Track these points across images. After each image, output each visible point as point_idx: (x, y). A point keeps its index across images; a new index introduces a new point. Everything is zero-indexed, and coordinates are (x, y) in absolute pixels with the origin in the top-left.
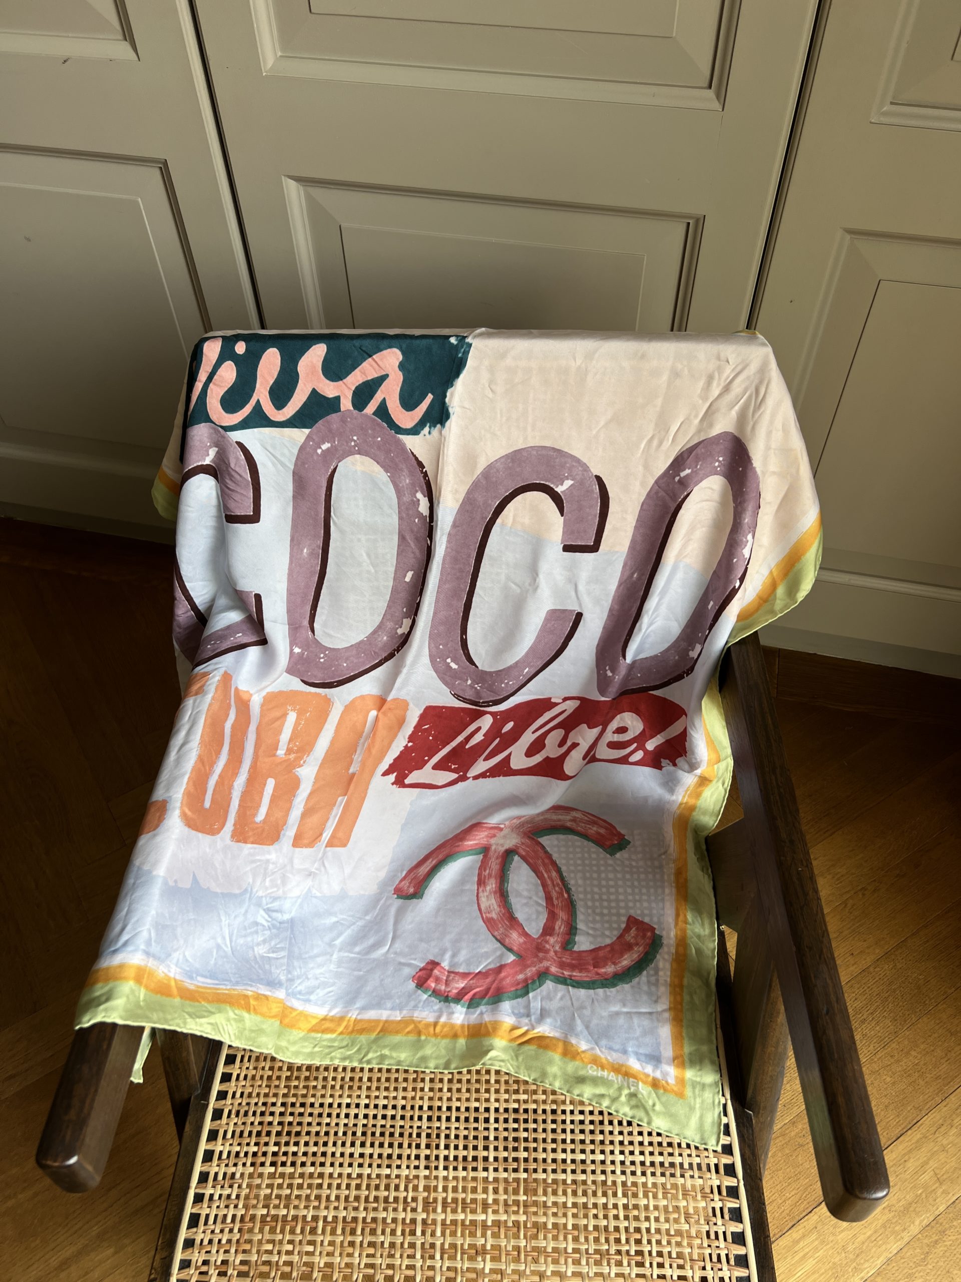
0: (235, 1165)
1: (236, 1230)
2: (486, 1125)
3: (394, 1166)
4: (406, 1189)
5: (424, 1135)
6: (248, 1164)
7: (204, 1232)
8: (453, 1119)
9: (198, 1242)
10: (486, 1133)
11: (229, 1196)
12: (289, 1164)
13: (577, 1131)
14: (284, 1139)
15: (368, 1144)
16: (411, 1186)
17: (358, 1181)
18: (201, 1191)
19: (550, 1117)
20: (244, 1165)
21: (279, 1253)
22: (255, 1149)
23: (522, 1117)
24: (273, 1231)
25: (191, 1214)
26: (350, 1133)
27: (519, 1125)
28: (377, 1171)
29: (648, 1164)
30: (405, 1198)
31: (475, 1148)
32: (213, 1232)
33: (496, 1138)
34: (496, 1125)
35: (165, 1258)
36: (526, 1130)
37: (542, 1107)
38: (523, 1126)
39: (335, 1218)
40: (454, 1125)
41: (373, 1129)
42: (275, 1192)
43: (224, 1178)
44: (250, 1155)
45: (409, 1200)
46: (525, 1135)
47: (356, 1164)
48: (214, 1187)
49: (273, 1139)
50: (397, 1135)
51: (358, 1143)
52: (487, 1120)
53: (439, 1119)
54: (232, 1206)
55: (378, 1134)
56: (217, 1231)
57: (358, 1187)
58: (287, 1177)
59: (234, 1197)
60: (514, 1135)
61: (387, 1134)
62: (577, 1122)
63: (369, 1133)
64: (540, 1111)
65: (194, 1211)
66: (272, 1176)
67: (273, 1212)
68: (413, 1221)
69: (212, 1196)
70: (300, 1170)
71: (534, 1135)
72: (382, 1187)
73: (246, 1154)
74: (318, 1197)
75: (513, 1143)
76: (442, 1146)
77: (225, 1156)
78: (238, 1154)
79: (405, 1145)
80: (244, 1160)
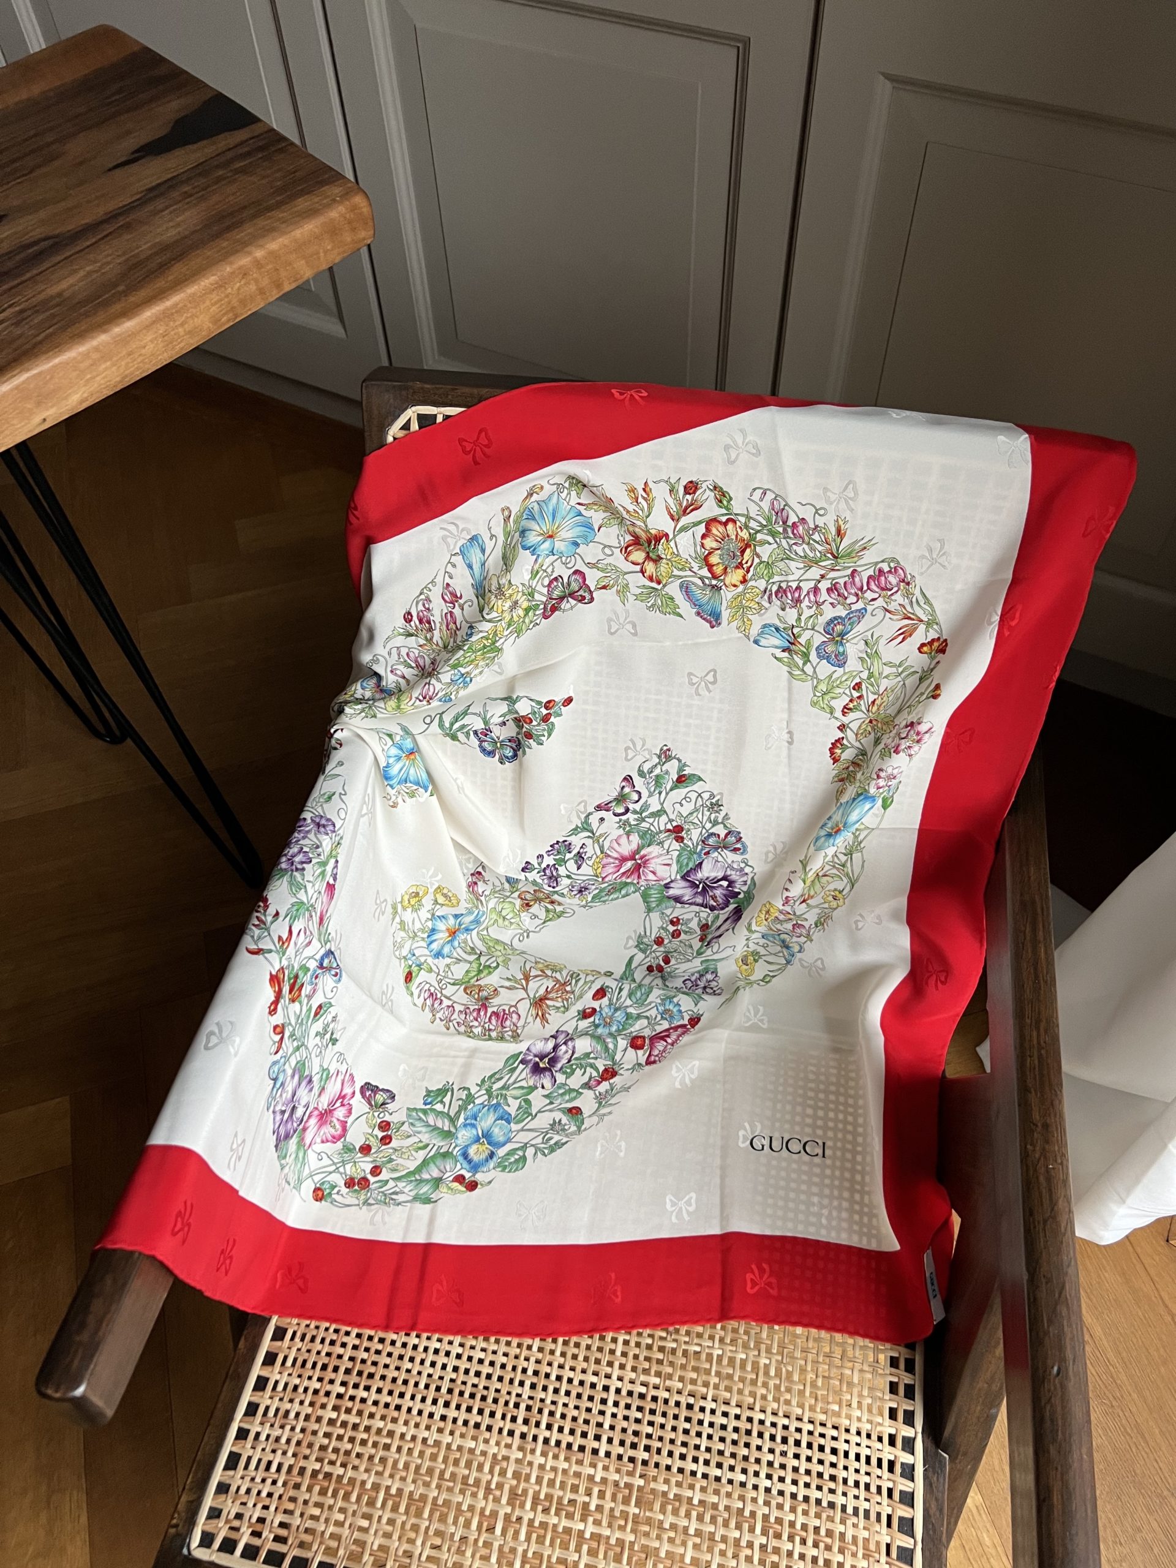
0: (291, 1401)
1: (280, 1483)
2: (602, 1408)
3: (481, 1439)
4: (491, 1472)
5: (523, 1406)
6: (307, 1403)
7: (242, 1478)
8: (563, 1392)
9: (233, 1489)
10: (600, 1419)
11: (277, 1439)
12: (354, 1412)
13: (716, 1438)
14: (353, 1379)
15: (453, 1405)
16: (497, 1469)
17: (435, 1450)
18: (245, 1426)
19: (684, 1413)
20: (302, 1403)
21: (327, 1521)
22: (318, 1385)
23: (649, 1405)
24: (323, 1492)
25: (231, 1452)
26: (433, 1387)
27: (644, 1416)
28: (458, 1441)
29: (800, 1498)
30: (489, 1483)
31: (584, 1435)
32: (253, 1479)
33: (612, 1428)
34: (615, 1410)
35: (192, 1502)
36: (651, 1424)
37: (677, 1397)
38: (648, 1417)
39: (400, 1491)
40: (562, 1399)
41: (463, 1388)
42: (334, 1443)
43: (276, 1415)
44: (310, 1391)
45: (493, 1486)
47: (434, 1428)
48: (262, 1424)
49: (340, 1377)
50: (490, 1400)
51: (441, 1402)
52: (604, 1402)
53: (545, 1389)
54: (279, 1452)
55: (467, 1395)
56: (258, 1480)
57: (433, 1458)
58: (350, 1426)
59: (283, 1440)
60: (635, 1427)
61: (478, 1397)
62: (717, 1426)
63: (456, 1392)
64: (672, 1403)
65: (235, 1449)
66: (332, 1422)
67: (327, 1468)
68: (494, 1514)
69: (258, 1434)
70: (366, 1422)
71: (660, 1433)
72: (463, 1464)
73: (306, 1390)
74: (383, 1460)
75: (632, 1437)
76: (543, 1425)
77: (280, 1387)
78: (296, 1388)
79: (498, 1415)
80: (302, 1397)
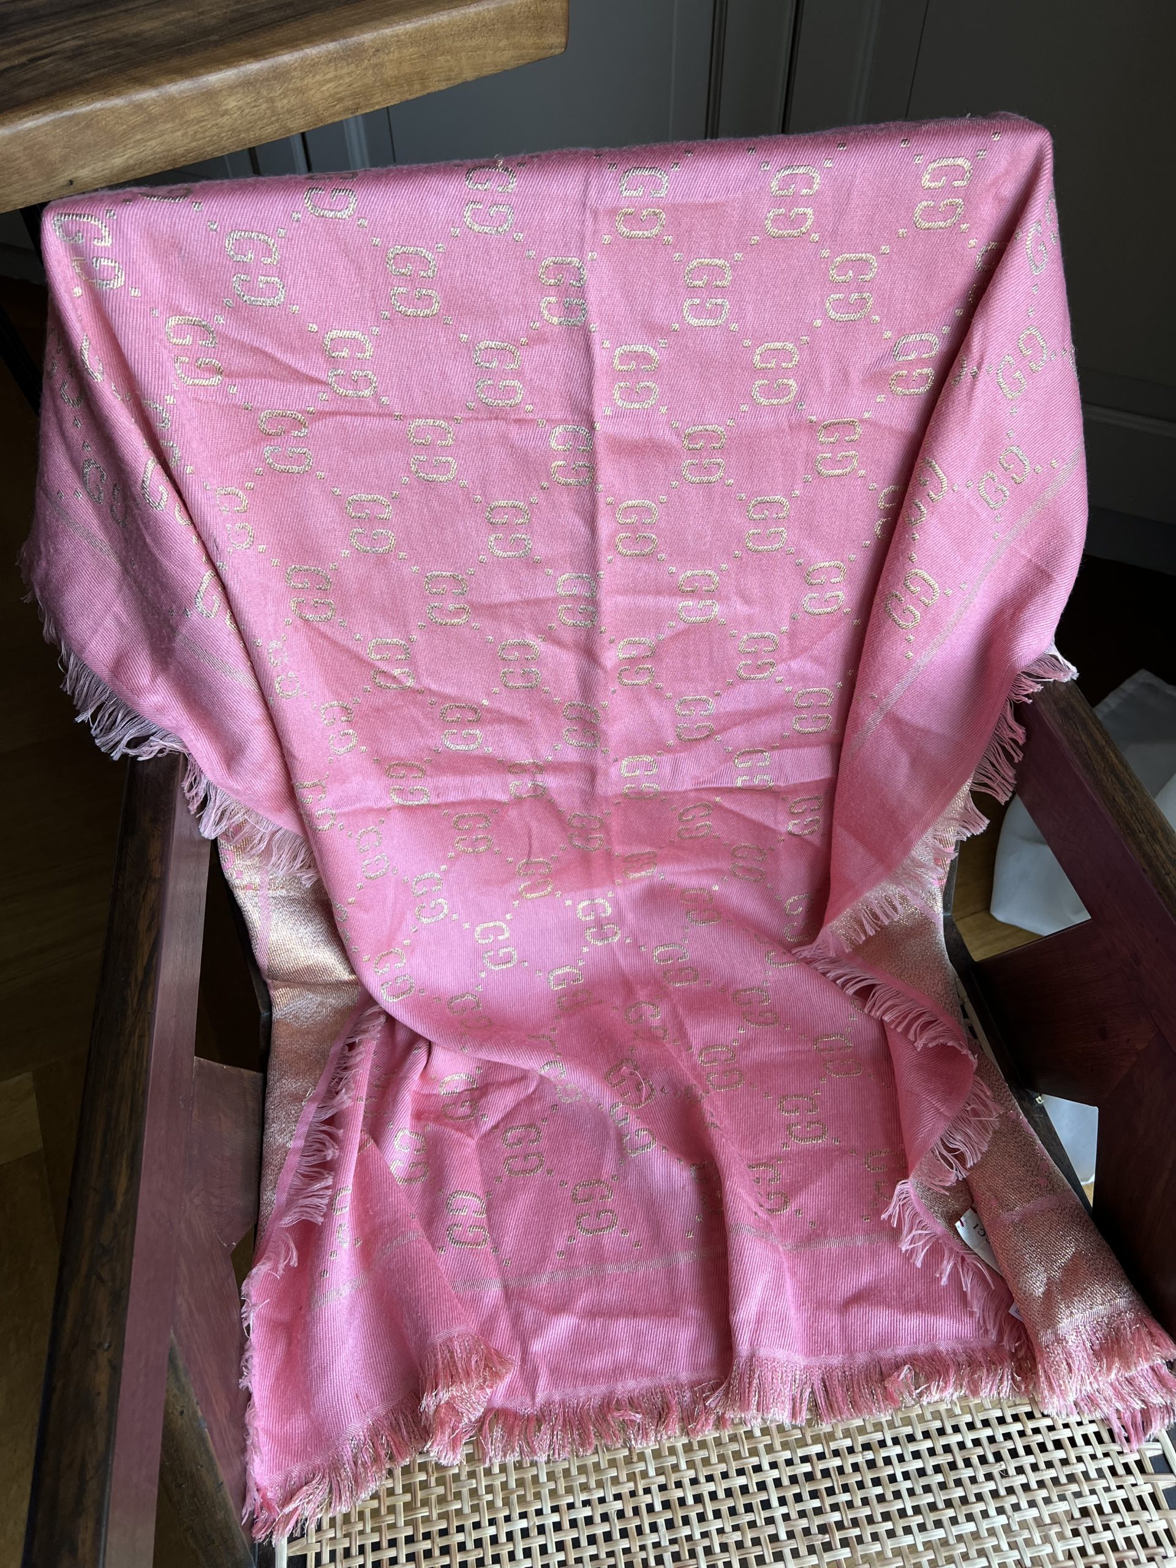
46: (836, 1517)
